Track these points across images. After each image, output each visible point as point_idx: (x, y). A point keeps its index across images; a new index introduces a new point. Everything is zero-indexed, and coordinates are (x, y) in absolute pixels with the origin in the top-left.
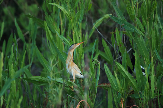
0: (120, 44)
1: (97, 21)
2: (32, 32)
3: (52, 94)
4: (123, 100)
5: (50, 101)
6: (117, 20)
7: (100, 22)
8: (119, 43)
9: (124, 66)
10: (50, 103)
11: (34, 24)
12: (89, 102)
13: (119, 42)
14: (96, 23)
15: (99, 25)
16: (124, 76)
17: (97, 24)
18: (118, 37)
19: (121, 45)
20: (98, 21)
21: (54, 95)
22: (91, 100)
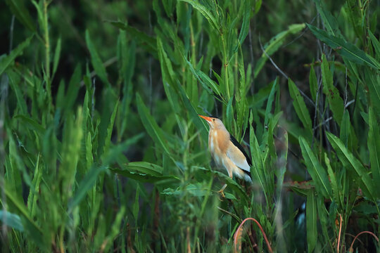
0: (330, 91)
1: (273, 39)
2: (125, 62)
3: (187, 202)
4: (342, 220)
5: (180, 218)
6: (326, 36)
7: (279, 41)
8: (327, 90)
9: (344, 142)
10: (181, 224)
11: (129, 43)
12: (264, 222)
13: (329, 87)
14: (269, 44)
15: (276, 49)
16: (344, 164)
17: (273, 47)
18: (326, 76)
19: (332, 94)
20: (275, 39)
21: (192, 206)
22: (268, 219)
